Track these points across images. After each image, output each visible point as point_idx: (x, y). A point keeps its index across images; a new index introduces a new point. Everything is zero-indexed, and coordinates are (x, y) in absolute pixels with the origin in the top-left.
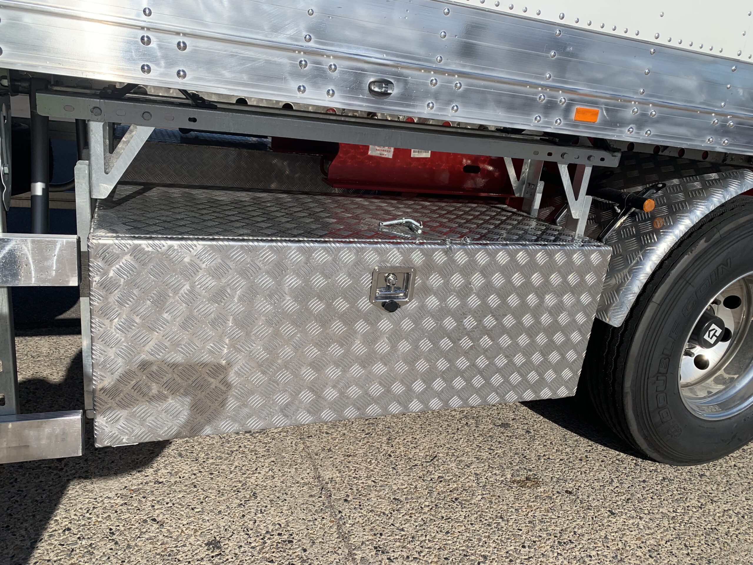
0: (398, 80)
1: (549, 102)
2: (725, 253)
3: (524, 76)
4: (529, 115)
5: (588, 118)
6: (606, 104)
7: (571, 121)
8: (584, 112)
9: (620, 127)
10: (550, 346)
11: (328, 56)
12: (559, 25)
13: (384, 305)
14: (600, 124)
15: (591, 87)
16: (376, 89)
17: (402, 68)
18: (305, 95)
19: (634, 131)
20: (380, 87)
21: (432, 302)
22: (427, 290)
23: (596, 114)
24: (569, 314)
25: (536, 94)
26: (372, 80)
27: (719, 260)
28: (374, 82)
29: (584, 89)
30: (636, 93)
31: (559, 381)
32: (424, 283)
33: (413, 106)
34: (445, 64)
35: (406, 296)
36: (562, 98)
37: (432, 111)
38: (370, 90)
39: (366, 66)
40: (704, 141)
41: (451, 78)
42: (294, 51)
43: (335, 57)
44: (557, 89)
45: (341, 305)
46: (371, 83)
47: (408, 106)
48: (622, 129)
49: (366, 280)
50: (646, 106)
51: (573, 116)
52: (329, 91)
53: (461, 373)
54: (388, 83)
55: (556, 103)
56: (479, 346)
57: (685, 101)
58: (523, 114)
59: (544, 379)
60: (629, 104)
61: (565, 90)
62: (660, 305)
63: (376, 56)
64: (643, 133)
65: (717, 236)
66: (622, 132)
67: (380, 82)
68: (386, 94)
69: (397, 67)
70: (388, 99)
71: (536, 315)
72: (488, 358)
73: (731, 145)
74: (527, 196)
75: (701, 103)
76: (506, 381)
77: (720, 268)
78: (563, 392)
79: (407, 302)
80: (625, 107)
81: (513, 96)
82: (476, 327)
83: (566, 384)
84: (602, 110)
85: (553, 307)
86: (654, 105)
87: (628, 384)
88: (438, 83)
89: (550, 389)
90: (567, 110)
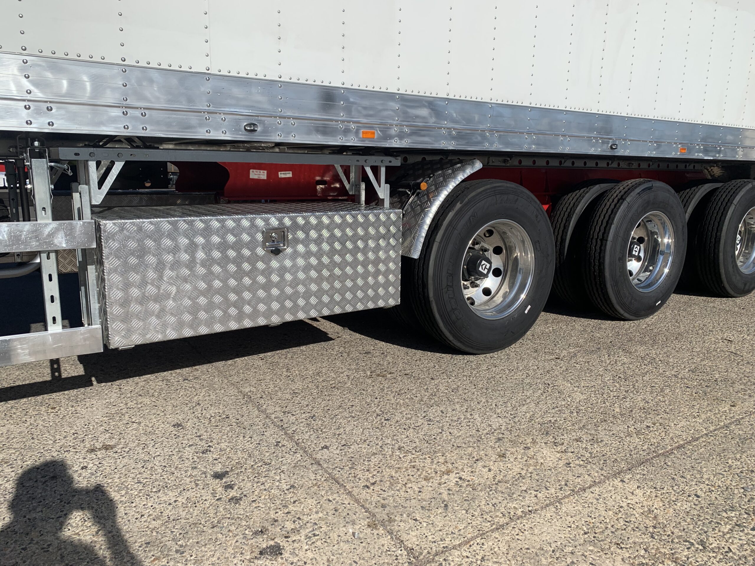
0: (260, 123)
1: (345, 129)
2: (472, 209)
3: (329, 116)
4: (335, 136)
5: (369, 136)
6: (379, 128)
7: (360, 138)
8: (366, 133)
9: (389, 139)
10: (378, 272)
11: (220, 114)
12: (342, 88)
13: (272, 252)
14: (377, 139)
15: (368, 119)
16: (249, 128)
17: (261, 116)
18: (210, 134)
19: (398, 141)
20: (251, 127)
21: (301, 248)
22: (297, 241)
23: (374, 133)
24: (385, 252)
25: (338, 125)
26: (245, 124)
27: (470, 213)
28: (247, 125)
29: (364, 120)
30: (394, 120)
31: (388, 295)
32: (294, 237)
33: (270, 136)
34: (284, 113)
35: (284, 245)
36: (353, 126)
37: (281, 138)
38: (246, 129)
39: (241, 117)
40: (440, 144)
41: (288, 120)
42: (201, 112)
43: (224, 114)
44: (349, 122)
45: (246, 252)
46: (245, 126)
47: (267, 136)
48: (391, 141)
49: (259, 237)
50: (402, 127)
51: (361, 135)
52: (223, 132)
53: (326, 292)
54: (254, 125)
55: (350, 129)
56: (334, 274)
57: (423, 122)
58: (333, 136)
59: (378, 294)
60: (391, 126)
61: (354, 122)
62: (440, 243)
63: (246, 112)
64: (403, 142)
65: (467, 199)
66: (391, 142)
67: (250, 125)
68: (254, 131)
69: (258, 116)
70: (256, 133)
71: (365, 253)
72: (341, 282)
73: (457, 145)
74: (357, 193)
75: (433, 123)
76: (355, 296)
77: (471, 219)
78: (392, 302)
79: (285, 249)
80: (390, 128)
81: (325, 127)
82: (330, 263)
83: (392, 296)
84: (377, 130)
85: (374, 248)
86: (406, 126)
87: (431, 294)
88: (282, 123)
89: (384, 300)
90: (357, 132)
